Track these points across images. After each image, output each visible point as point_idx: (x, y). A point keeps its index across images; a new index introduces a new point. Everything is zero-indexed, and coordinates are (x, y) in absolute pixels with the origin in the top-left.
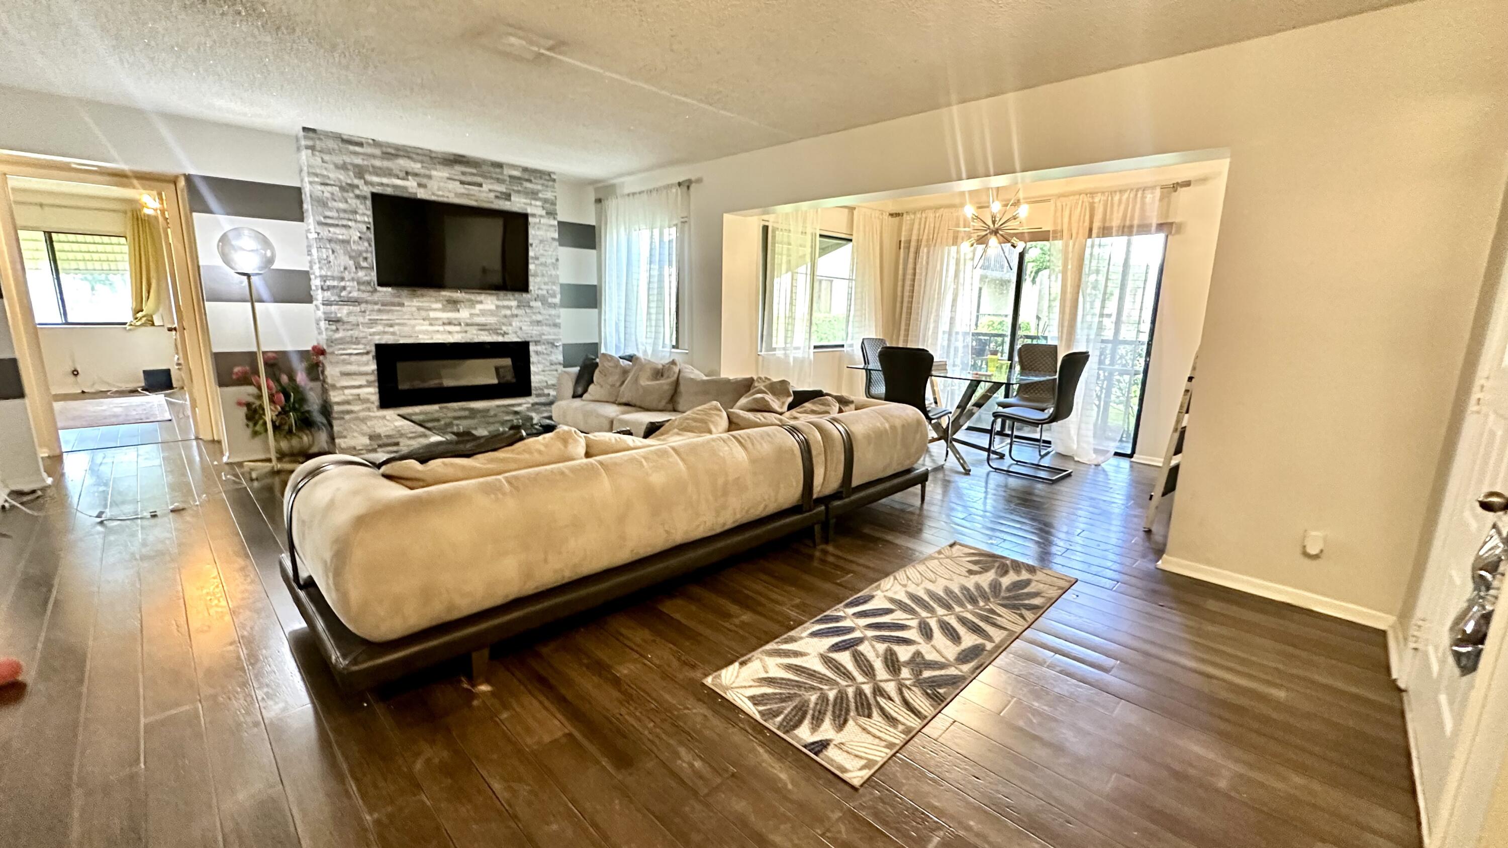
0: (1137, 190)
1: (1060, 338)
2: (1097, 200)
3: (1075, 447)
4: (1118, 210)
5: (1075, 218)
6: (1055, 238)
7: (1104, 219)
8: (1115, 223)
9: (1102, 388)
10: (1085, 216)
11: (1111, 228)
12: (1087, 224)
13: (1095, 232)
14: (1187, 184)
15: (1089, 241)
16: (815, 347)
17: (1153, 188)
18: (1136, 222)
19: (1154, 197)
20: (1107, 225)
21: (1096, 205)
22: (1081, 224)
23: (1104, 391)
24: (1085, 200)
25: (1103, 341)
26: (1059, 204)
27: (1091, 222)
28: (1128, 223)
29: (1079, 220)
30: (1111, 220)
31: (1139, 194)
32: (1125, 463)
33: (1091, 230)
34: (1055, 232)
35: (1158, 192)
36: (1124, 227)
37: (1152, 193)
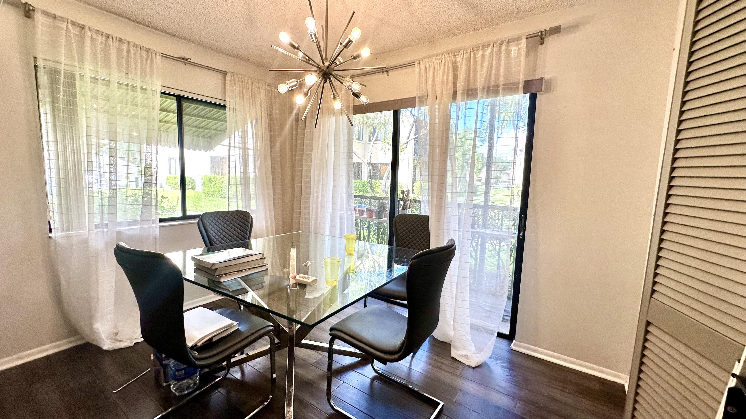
0: (501, 44)
1: (431, 210)
2: (459, 59)
3: (451, 333)
4: (482, 66)
5: (439, 79)
6: (421, 103)
7: (468, 79)
8: (480, 82)
9: (477, 244)
10: (448, 76)
11: (476, 90)
12: (450, 84)
13: (459, 93)
14: (557, 30)
15: (454, 105)
16: (162, 220)
17: (517, 39)
18: (501, 81)
19: (519, 49)
20: (472, 86)
21: (459, 64)
22: (445, 85)
23: (479, 247)
24: (448, 59)
25: (475, 206)
26: (423, 66)
27: (455, 84)
28: (492, 84)
29: (443, 80)
30: (475, 80)
31: (503, 48)
32: (503, 343)
33: (455, 93)
34: (421, 97)
35: (524, 43)
36: (489, 87)
37: (517, 45)
